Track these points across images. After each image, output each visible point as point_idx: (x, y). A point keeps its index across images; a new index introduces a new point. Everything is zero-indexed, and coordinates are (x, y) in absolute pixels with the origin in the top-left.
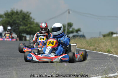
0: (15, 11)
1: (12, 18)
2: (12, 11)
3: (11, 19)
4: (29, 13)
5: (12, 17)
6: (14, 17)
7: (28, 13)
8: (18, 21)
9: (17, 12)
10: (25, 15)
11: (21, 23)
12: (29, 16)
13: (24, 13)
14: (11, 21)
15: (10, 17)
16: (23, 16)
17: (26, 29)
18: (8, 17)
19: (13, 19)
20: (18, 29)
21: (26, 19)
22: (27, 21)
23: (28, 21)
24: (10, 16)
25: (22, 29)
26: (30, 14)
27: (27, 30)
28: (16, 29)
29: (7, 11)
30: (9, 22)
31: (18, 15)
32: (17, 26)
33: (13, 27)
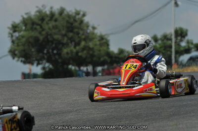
0: (48, 13)
1: (43, 30)
2: (40, 12)
3: (40, 33)
4: (82, 13)
5: (41, 27)
6: (46, 27)
7: (78, 13)
8: (56, 37)
9: (52, 15)
10: (72, 20)
11: (65, 40)
12: (82, 22)
13: (69, 16)
14: (41, 38)
15: (38, 27)
16: (68, 22)
17: (77, 53)
18: (32, 29)
19: (44, 33)
20: (59, 54)
21: (76, 30)
22: (78, 34)
23: (81, 32)
24: (38, 25)
25: (67, 53)
26: (84, 15)
27: (80, 54)
28: (54, 55)
30: (37, 40)
31: (56, 20)
32: (56, 48)
33: (45, 52)
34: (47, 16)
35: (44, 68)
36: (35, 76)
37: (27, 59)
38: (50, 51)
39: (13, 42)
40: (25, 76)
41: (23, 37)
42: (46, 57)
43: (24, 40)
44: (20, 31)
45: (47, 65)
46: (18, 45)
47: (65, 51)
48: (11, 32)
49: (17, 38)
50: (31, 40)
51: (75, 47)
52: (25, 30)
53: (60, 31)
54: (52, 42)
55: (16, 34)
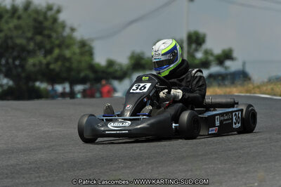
0: (9, 7)
4: (55, 8)
7: (50, 8)
8: (19, 41)
9: (14, 10)
10: (41, 18)
11: (31, 46)
12: (55, 20)
13: (37, 12)
16: (35, 20)
17: (48, 64)
21: (46, 32)
22: (49, 37)
23: (54, 35)
25: (34, 65)
26: (59, 11)
27: (52, 66)
31: (19, 18)
32: (18, 57)
34: (7, 11)
42: (4, 69)
47: (31, 61)
51: (45, 56)
53: (24, 32)
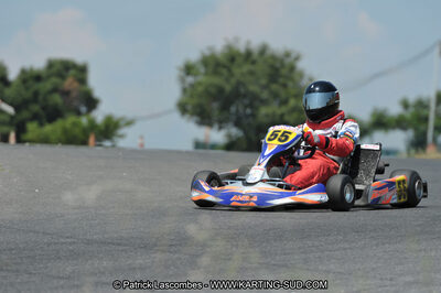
1: (231, 74)
2: (229, 47)
3: (227, 80)
5: (229, 70)
6: (237, 71)
14: (228, 88)
15: (224, 71)
18: (216, 73)
19: (233, 81)
20: (253, 115)
24: (225, 67)
28: (247, 116)
29: (210, 48)
30: (221, 90)
33: (233, 109)
35: (229, 136)
36: (214, 147)
37: (204, 118)
38: (241, 110)
39: (184, 90)
40: (199, 145)
41: (200, 84)
43: (200, 89)
44: (195, 75)
45: (235, 132)
46: (192, 96)
48: (182, 74)
49: (192, 86)
50: (213, 90)
52: (206, 74)
54: (245, 96)
55: (190, 79)
